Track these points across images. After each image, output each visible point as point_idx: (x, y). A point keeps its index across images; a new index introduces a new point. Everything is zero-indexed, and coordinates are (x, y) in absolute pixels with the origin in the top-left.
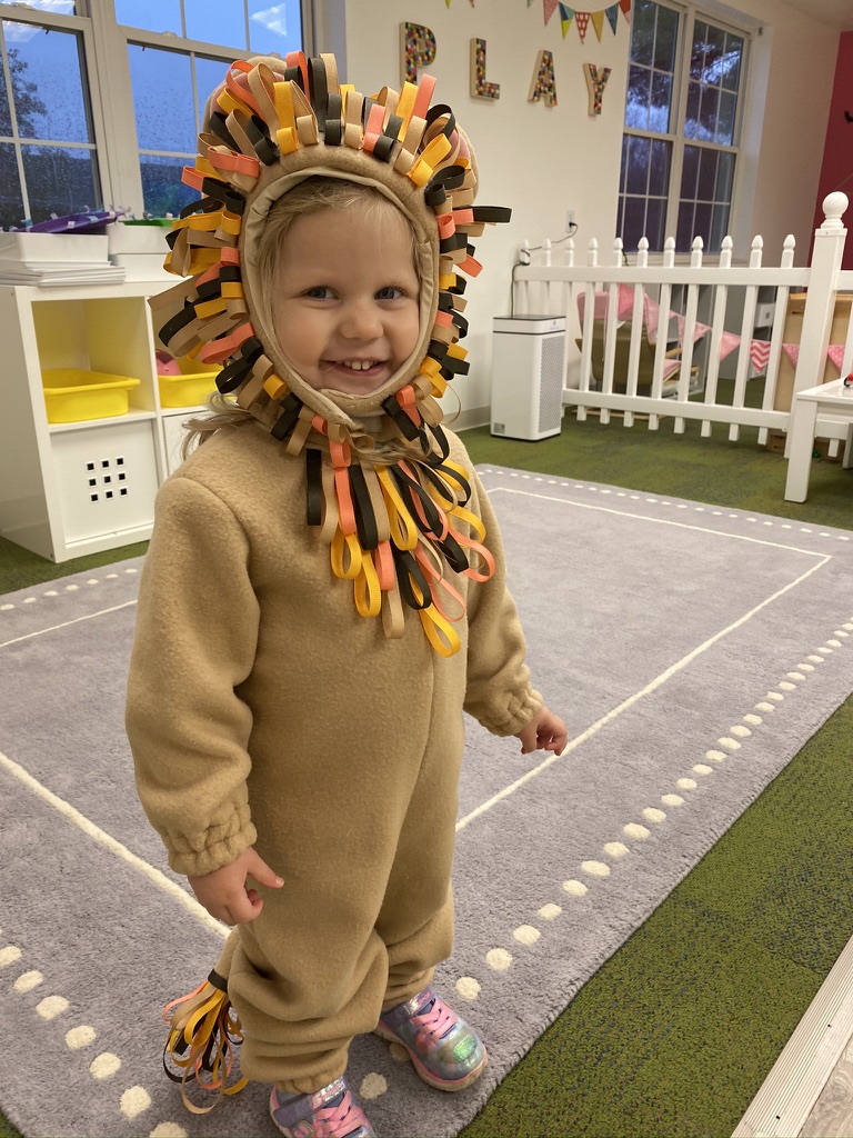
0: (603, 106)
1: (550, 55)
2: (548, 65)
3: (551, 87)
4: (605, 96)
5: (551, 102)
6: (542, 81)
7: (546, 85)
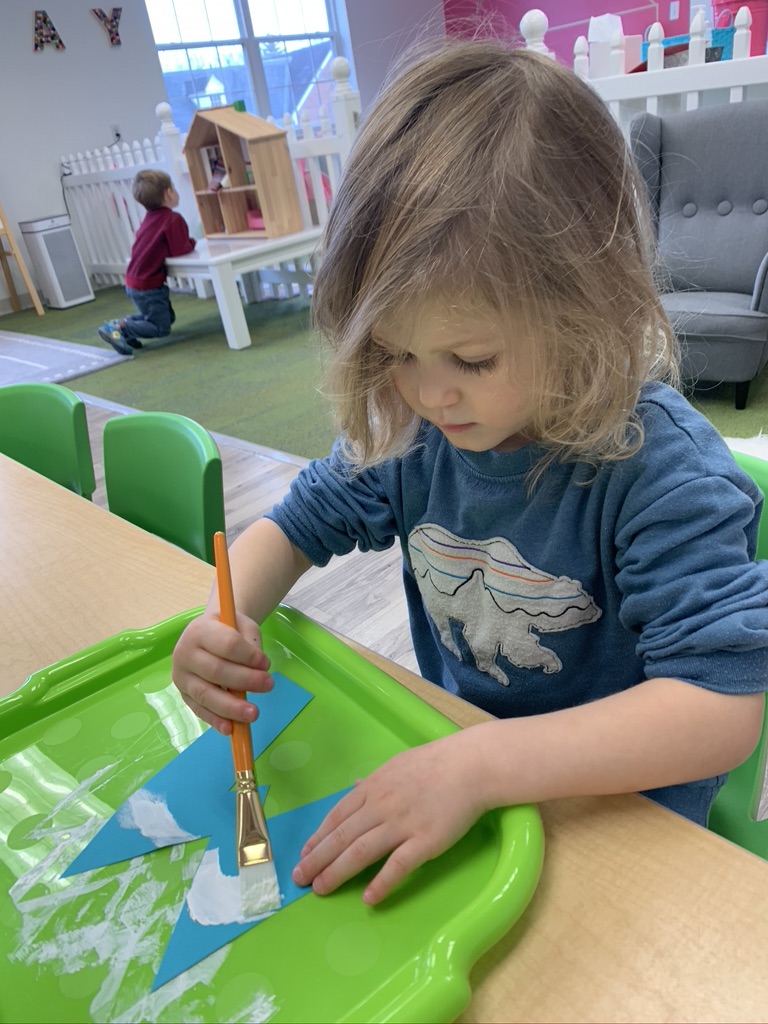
0: (121, 37)
1: (44, 13)
2: (45, 21)
3: (54, 36)
4: (120, 31)
5: (58, 47)
6: (41, 34)
7: (47, 36)
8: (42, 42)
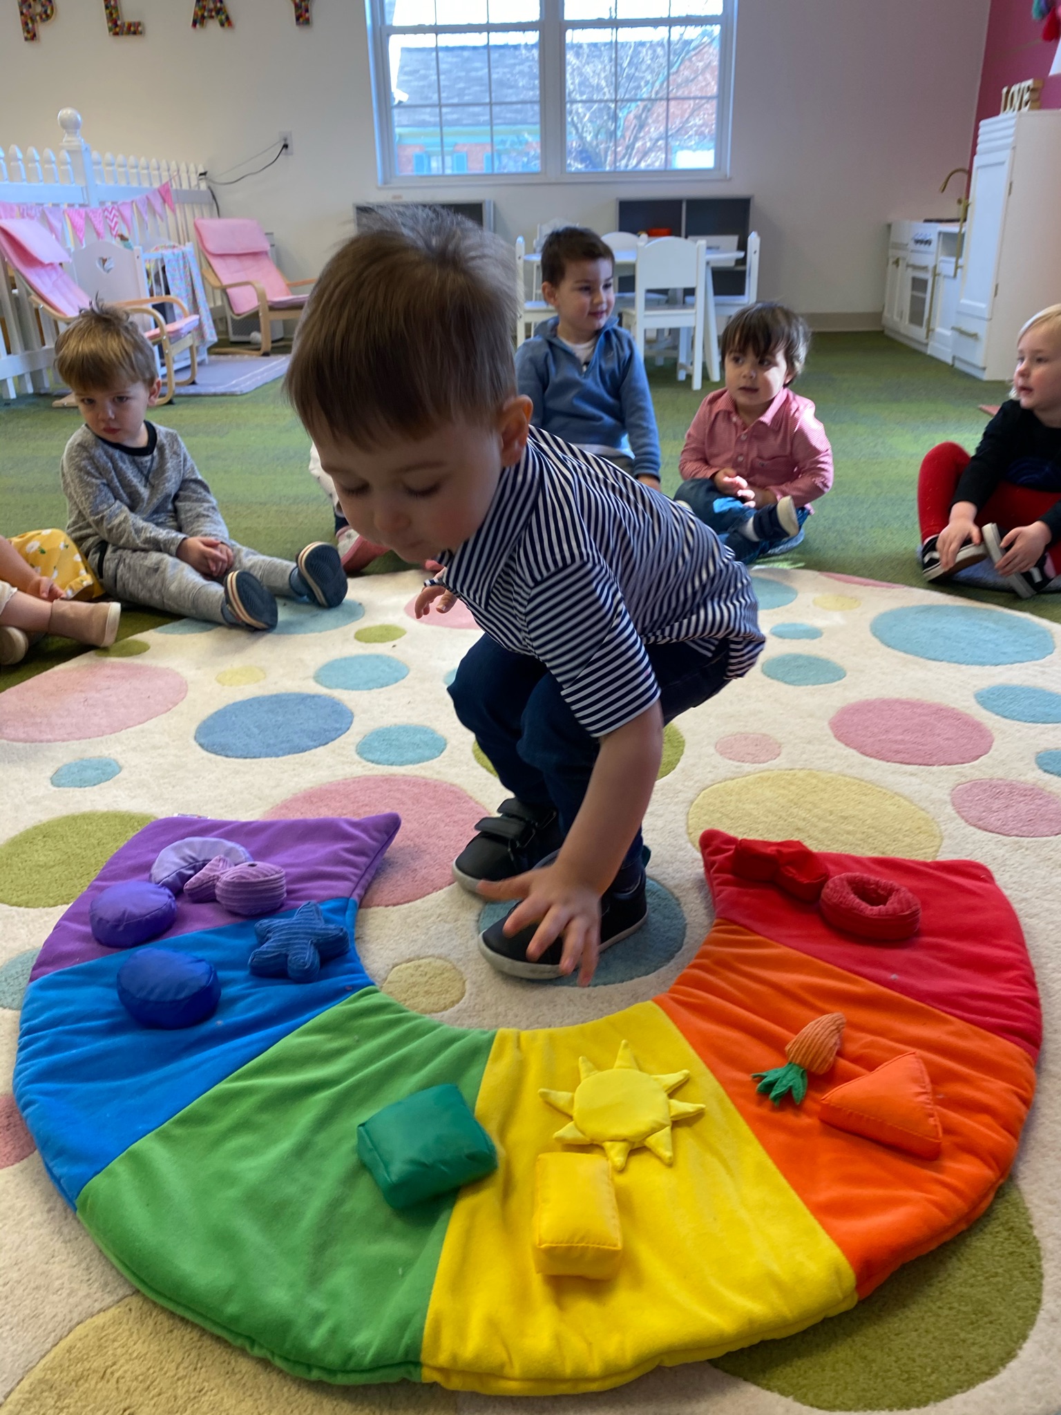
0: (314, 15)
3: (219, 11)
5: (222, 25)
6: (204, 7)
7: (210, 11)
8: (203, 17)
